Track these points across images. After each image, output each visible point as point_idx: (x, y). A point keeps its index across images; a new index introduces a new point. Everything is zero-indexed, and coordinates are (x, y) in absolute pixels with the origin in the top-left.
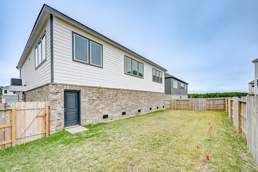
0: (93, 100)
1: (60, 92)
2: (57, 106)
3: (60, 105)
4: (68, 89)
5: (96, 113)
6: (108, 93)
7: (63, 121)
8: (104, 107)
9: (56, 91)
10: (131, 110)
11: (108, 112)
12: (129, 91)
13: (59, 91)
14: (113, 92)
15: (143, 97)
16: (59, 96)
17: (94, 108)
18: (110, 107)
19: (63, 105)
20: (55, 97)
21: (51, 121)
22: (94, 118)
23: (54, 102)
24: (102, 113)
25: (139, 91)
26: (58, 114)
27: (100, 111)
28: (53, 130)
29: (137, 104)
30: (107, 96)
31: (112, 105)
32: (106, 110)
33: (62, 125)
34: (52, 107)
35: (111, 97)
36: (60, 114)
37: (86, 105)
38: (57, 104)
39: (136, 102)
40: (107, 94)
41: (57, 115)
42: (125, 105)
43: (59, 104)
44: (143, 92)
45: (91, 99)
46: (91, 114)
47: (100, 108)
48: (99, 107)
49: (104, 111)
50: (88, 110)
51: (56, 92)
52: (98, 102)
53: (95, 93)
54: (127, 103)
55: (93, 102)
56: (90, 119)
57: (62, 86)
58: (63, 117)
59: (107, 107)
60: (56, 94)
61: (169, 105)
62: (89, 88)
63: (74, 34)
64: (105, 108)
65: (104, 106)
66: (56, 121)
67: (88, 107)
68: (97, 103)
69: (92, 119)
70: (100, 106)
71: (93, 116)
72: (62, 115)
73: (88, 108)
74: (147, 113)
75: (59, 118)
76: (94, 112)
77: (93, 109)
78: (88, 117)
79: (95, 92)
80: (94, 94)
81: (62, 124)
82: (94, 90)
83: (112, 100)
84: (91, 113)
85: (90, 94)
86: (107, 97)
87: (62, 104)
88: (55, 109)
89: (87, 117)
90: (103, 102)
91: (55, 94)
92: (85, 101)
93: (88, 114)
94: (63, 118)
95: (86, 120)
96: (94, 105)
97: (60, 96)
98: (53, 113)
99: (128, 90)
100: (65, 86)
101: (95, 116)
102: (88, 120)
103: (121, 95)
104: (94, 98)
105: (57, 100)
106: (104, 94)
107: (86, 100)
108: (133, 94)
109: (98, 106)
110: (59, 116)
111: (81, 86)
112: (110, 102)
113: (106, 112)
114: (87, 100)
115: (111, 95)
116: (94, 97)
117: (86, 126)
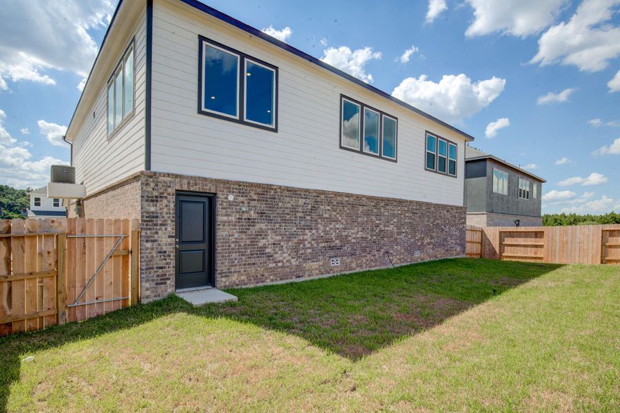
0: (249, 219)
1: (165, 195)
2: (157, 233)
3: (166, 229)
4: (185, 188)
5: (258, 257)
6: (291, 202)
8: (280, 241)
9: (155, 193)
10: (358, 252)
11: (289, 255)
12: (351, 199)
13: (163, 193)
14: (304, 200)
15: (394, 216)
16: (164, 205)
17: (251, 242)
18: (295, 240)
19: (173, 229)
20: (153, 209)
22: (252, 270)
23: (151, 221)
24: (272, 256)
25: (382, 199)
26: (160, 252)
27: (268, 250)
28: (148, 293)
29: (375, 238)
30: (287, 211)
31: (301, 238)
32: (285, 250)
33: (168, 282)
34: (146, 233)
35: (299, 214)
36: (165, 252)
37: (231, 233)
38: (158, 227)
39: (372, 230)
40: (289, 205)
41: (157, 256)
42: (339, 237)
43: (163, 228)
44: (395, 204)
45: (245, 216)
46: (243, 258)
47: (267, 244)
48: (264, 241)
49: (279, 252)
50: (236, 246)
51: (156, 197)
52: (263, 226)
53: (254, 200)
54: (344, 234)
55: (250, 226)
56: (239, 272)
57: (169, 179)
58: (173, 263)
60: (157, 201)
61: (479, 243)
62: (240, 186)
63: (204, 43)
64: (282, 243)
65: (280, 238)
66: (155, 270)
67: (236, 239)
68: (261, 229)
69: (245, 271)
70: (269, 237)
71: (249, 264)
72: (169, 256)
73: (236, 242)
74: (405, 264)
75: (162, 263)
76: (252, 254)
77: (249, 245)
78: (236, 265)
79: (255, 197)
80: (253, 203)
81: (169, 279)
82: (253, 193)
83: (303, 223)
84: (242, 255)
85: (243, 202)
86: (288, 214)
87: (169, 229)
88: (153, 239)
89: (233, 266)
90: (277, 226)
91: (152, 201)
92: (229, 222)
93: (236, 259)
95: (231, 272)
96: (251, 235)
97: (166, 206)
98: (147, 249)
99: (348, 195)
100: (178, 180)
101: (254, 264)
102: (236, 275)
103: (329, 208)
104: (253, 215)
105: (157, 217)
106: (280, 204)
107: (230, 218)
108: (365, 208)
109: (263, 238)
110: (163, 257)
112: (295, 229)
113: (285, 255)
114: (233, 218)
115: (300, 209)
116: (252, 212)
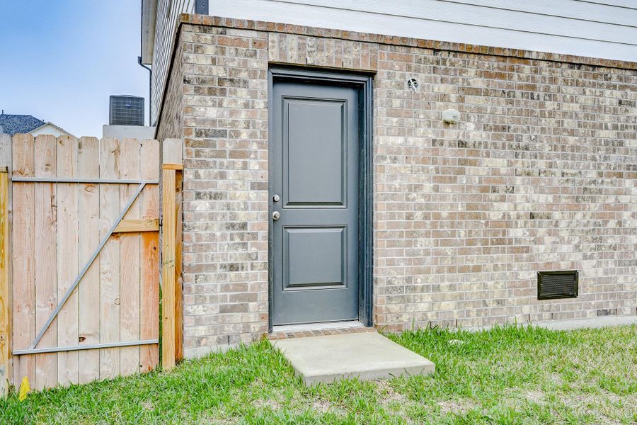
7: (257, 278)
21: (190, 269)
59: (570, 207)
94: (260, 261)
111: (382, 42)
117: (414, 339)
